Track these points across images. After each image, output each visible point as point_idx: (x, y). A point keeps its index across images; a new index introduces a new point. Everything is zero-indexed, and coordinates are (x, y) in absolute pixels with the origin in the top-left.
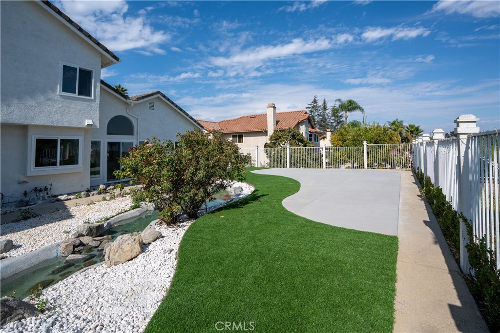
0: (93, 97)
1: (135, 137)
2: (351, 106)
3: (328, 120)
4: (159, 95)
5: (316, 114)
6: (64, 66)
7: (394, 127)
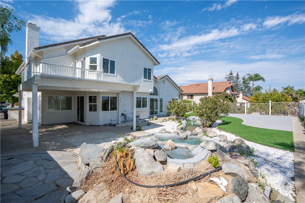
0: (151, 80)
1: (158, 96)
2: (257, 78)
3: (239, 86)
4: (167, 77)
5: (232, 81)
6: (144, 68)
7: (286, 91)
